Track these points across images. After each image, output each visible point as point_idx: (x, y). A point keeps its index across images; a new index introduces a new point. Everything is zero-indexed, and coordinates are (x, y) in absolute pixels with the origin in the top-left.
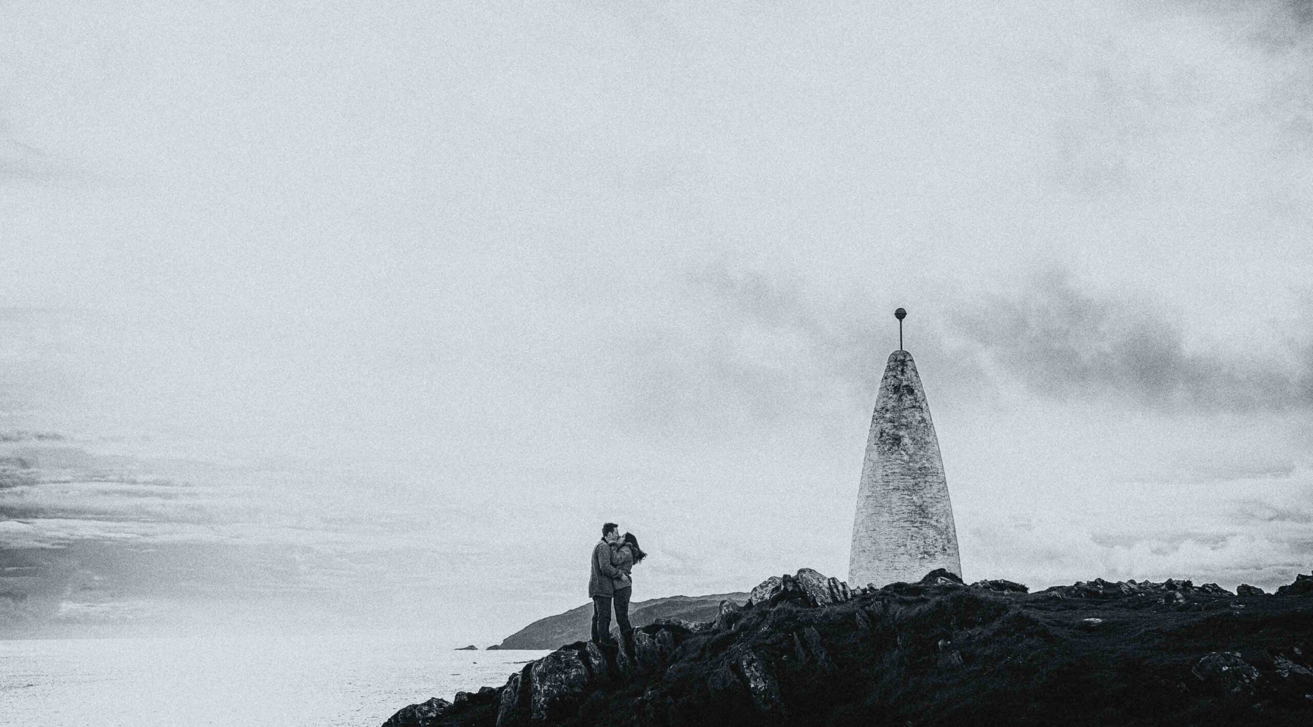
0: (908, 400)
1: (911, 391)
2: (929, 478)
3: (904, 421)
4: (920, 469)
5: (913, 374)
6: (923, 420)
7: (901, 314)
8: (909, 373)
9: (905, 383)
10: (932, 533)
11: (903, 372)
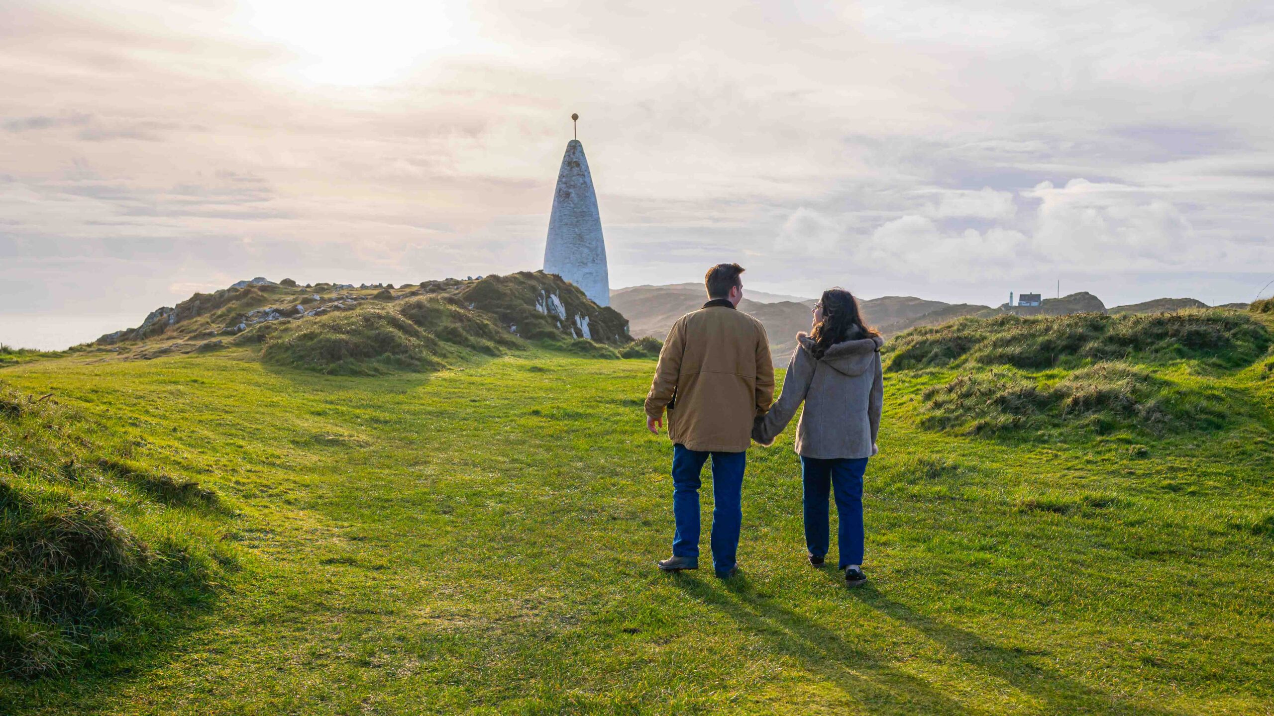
0: (576, 170)
1: (578, 165)
2: (587, 218)
3: (572, 183)
4: (581, 212)
5: (580, 154)
6: (585, 182)
7: (575, 117)
8: (578, 154)
9: (575, 160)
10: (586, 251)
11: (574, 153)
